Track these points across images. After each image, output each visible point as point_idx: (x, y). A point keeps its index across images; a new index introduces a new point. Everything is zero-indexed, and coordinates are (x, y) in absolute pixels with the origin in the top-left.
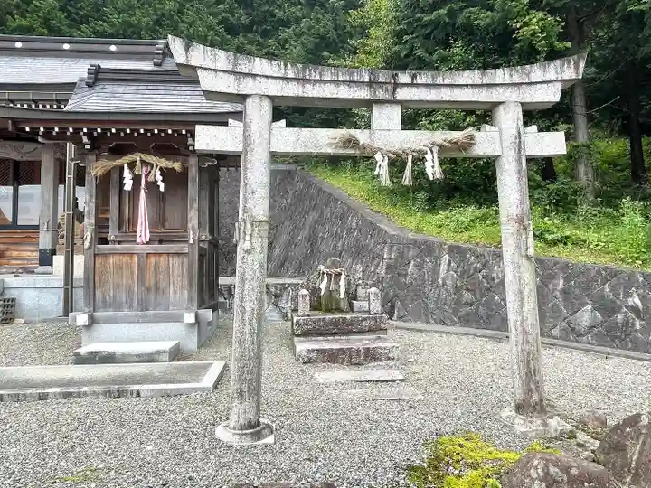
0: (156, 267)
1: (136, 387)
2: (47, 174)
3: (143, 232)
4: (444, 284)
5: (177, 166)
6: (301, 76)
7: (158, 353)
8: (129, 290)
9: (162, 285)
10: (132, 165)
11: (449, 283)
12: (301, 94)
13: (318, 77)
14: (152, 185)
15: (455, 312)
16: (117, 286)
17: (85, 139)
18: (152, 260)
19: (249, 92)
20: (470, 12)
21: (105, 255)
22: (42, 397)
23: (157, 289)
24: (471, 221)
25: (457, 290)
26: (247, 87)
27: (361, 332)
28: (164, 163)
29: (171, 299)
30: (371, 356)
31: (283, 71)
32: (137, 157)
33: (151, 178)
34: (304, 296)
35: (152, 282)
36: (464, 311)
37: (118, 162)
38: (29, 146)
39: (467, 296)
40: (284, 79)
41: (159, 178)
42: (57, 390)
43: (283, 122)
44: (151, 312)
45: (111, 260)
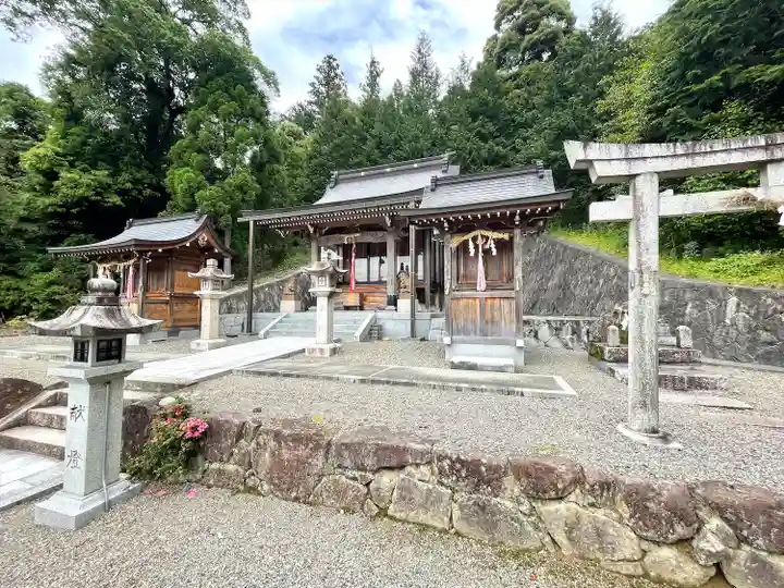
0: (492, 306)
1: (520, 389)
2: (391, 251)
3: (482, 283)
4: (734, 324)
5: (506, 236)
6: (691, 151)
7: (507, 366)
8: (474, 322)
9: (497, 318)
10: (475, 239)
11: (741, 324)
12: (690, 166)
13: (709, 150)
14: (487, 252)
15: (751, 349)
16: (466, 320)
17: (446, 225)
18: (489, 301)
19: (639, 172)
20: (749, 72)
21: (458, 299)
22: (458, 389)
23: (493, 322)
24: (757, 265)
25: (751, 330)
26: (636, 168)
27: (673, 363)
28: (496, 235)
29: (503, 330)
30: (695, 384)
31: (672, 150)
32: (478, 233)
33: (487, 247)
34: (614, 331)
35: (490, 317)
36: (761, 350)
37: (465, 238)
38: (380, 234)
39: (765, 336)
40: (675, 156)
41: (493, 246)
42: (466, 385)
43: (671, 191)
44: (489, 338)
45: (462, 302)
